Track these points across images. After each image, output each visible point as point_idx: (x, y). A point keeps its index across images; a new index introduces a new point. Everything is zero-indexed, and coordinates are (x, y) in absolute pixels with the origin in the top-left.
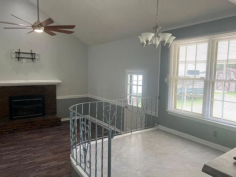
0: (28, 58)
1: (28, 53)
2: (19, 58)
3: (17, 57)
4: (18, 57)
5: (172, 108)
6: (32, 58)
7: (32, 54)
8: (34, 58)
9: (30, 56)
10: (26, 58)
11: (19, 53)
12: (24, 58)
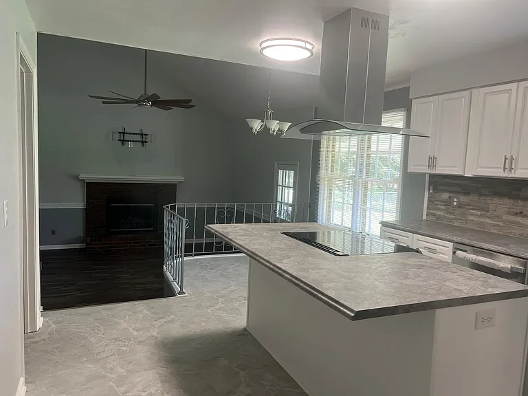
0: (136, 141)
1: (136, 134)
2: (123, 141)
3: (120, 140)
4: (122, 138)
5: (322, 220)
6: (142, 142)
7: (142, 135)
8: (145, 142)
9: (138, 138)
10: (133, 141)
11: (124, 133)
12: (130, 141)
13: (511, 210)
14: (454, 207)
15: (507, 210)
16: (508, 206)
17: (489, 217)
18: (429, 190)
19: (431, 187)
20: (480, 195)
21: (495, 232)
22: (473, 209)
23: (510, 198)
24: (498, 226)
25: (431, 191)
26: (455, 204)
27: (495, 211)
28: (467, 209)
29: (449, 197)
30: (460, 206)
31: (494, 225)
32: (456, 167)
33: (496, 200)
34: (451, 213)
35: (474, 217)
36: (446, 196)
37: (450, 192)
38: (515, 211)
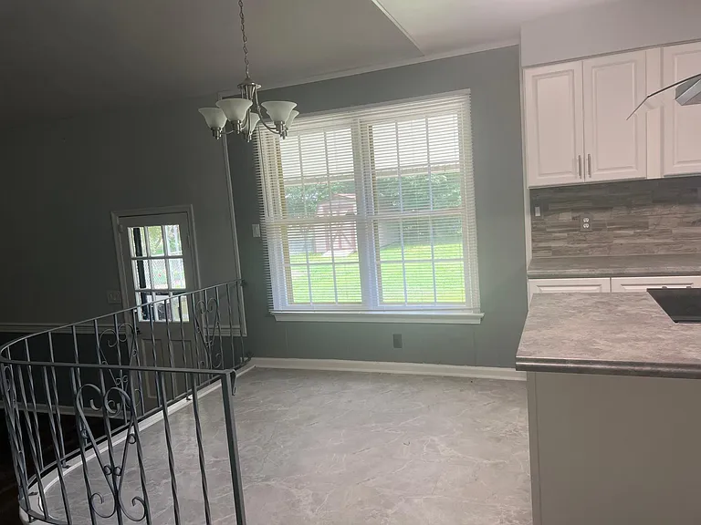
5: (284, 302)
13: (685, 220)
14: (587, 231)
15: (678, 220)
16: (679, 216)
17: (649, 236)
18: (533, 212)
19: (537, 209)
20: (629, 206)
21: (662, 253)
22: (620, 229)
23: (680, 204)
24: (665, 244)
25: (538, 215)
26: (586, 226)
27: (658, 225)
28: (609, 230)
29: (573, 218)
30: (597, 227)
31: (658, 245)
32: (631, 167)
33: (659, 210)
34: (579, 241)
35: (624, 240)
36: (566, 217)
37: (573, 210)
38: (691, 219)
